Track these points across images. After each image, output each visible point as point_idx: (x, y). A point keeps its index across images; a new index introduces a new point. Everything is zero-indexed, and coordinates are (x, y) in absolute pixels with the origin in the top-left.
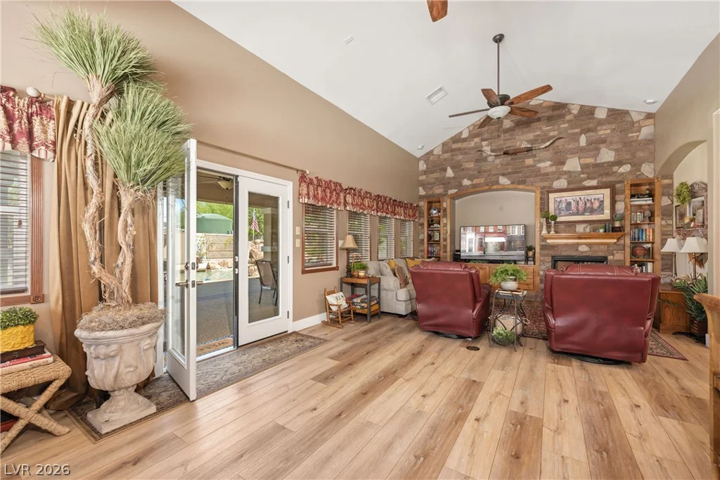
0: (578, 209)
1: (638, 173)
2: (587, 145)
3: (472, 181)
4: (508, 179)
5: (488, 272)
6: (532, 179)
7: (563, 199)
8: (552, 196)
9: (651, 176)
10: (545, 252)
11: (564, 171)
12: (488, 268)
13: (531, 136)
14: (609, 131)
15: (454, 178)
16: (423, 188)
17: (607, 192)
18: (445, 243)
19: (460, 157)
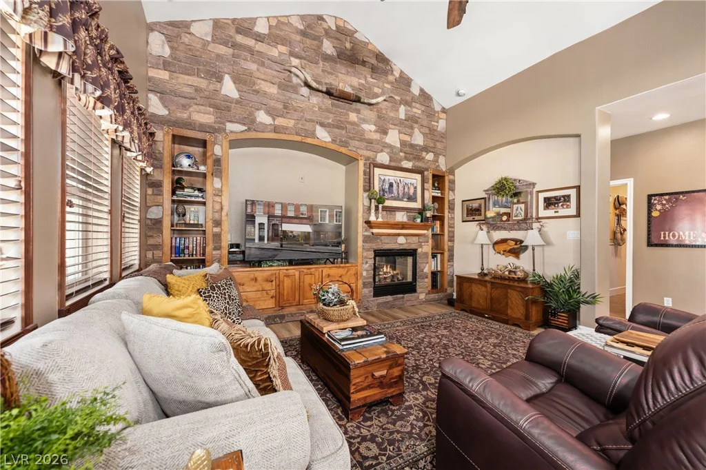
0: (398, 194)
1: (437, 164)
2: (405, 120)
3: (274, 120)
4: (329, 132)
5: (297, 280)
6: (357, 142)
7: (387, 178)
8: (377, 171)
9: (444, 170)
10: (367, 245)
11: (386, 143)
12: (297, 274)
13: (355, 81)
14: (420, 112)
15: (238, 102)
16: (161, 99)
17: (419, 177)
18: (216, 230)
19: (253, 67)
